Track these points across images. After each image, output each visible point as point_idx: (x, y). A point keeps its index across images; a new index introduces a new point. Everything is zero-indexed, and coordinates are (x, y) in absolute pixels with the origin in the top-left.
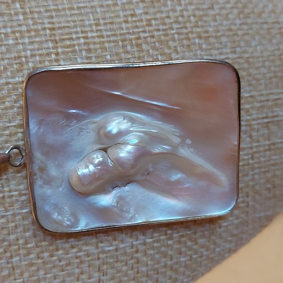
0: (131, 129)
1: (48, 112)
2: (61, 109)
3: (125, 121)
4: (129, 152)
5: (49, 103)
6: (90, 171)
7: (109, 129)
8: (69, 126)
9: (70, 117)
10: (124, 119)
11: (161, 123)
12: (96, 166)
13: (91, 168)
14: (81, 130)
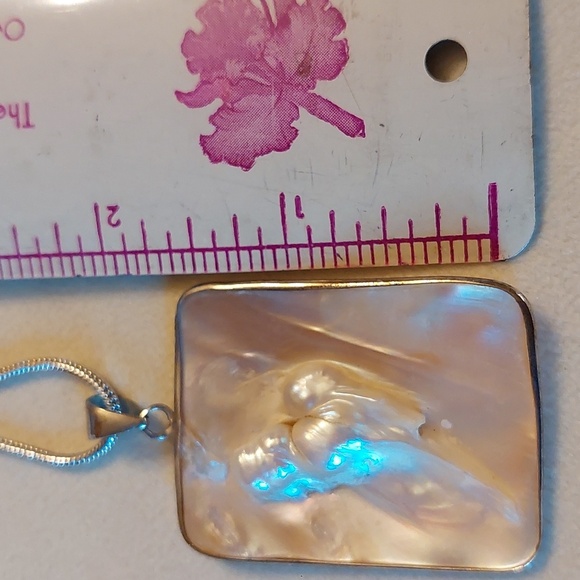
0: (334, 393)
1: (211, 354)
2: (231, 351)
3: (326, 378)
4: (322, 433)
5: (213, 340)
6: (256, 459)
7: (296, 388)
8: (243, 379)
9: (245, 364)
10: (324, 374)
11: (392, 384)
12: (266, 450)
13: (260, 452)
14: (262, 386)
